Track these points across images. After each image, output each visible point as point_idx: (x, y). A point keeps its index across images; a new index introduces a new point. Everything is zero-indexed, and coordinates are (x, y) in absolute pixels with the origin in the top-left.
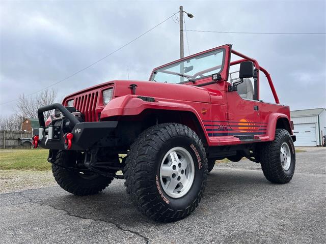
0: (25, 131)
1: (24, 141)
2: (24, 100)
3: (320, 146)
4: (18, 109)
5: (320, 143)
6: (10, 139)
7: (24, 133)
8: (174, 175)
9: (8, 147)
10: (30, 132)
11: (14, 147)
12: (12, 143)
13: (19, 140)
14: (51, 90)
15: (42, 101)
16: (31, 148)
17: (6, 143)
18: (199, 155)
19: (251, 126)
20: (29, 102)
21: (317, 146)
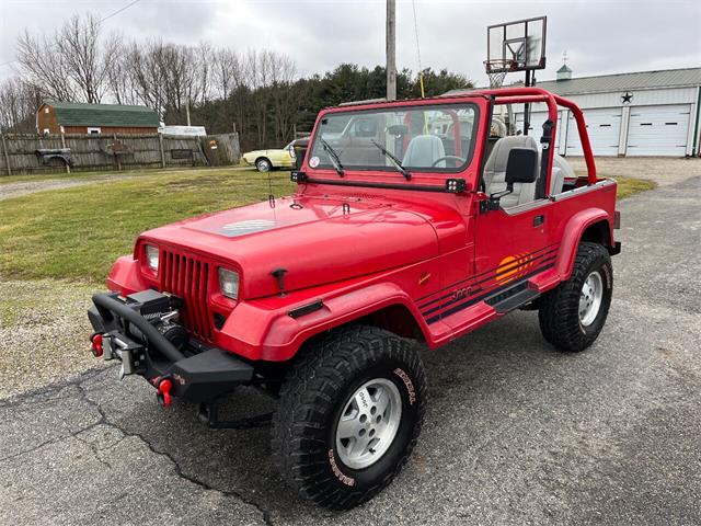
0: (46, 131)
1: (49, 156)
2: (28, 45)
3: (693, 156)
4: (19, 66)
5: (694, 150)
6: (19, 152)
7: (44, 137)
8: (362, 431)
9: (17, 171)
10: (57, 135)
11: (30, 170)
12: (22, 161)
13: (38, 154)
14: (86, 18)
15: (70, 45)
16: (66, 171)
17: (10, 162)
18: (410, 382)
19: (523, 264)
20: (41, 47)
21: (687, 157)
